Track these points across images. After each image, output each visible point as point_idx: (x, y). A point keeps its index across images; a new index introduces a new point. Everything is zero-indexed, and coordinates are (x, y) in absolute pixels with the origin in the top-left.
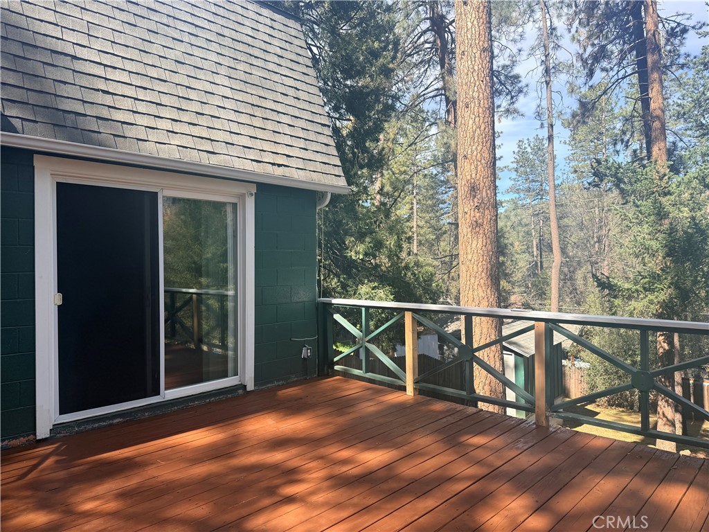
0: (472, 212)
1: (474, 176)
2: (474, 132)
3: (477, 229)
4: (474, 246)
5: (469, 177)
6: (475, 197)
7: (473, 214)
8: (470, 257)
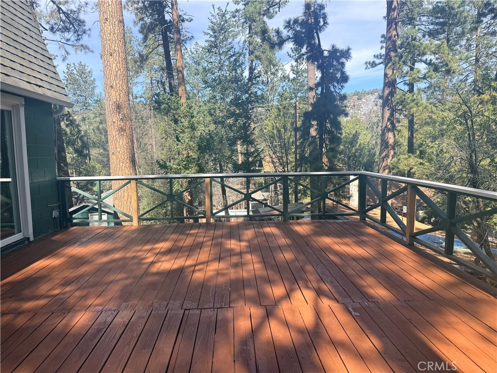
0: (119, 122)
1: (118, 99)
2: (117, 73)
3: (123, 133)
4: (121, 143)
5: (115, 100)
6: (119, 113)
7: (119, 124)
8: (118, 150)
